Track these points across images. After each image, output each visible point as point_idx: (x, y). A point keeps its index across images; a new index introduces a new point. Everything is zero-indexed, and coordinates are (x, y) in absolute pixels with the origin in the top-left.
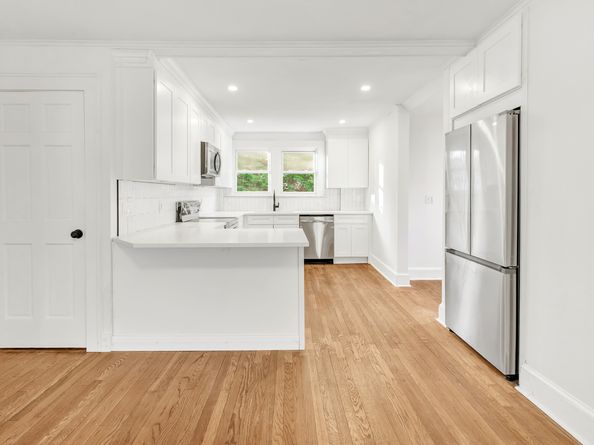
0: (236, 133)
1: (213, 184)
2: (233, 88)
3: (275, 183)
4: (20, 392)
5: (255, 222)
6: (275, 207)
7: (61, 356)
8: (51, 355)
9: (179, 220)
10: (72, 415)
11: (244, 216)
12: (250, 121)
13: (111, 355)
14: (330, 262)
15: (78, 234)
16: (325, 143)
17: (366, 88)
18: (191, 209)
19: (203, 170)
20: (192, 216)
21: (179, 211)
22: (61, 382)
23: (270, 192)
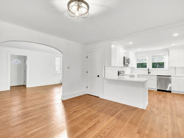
0: (136, 52)
1: (128, 66)
2: (131, 43)
3: (149, 66)
4: (90, 100)
5: (141, 77)
6: (149, 73)
7: (96, 97)
8: (94, 97)
9: (119, 75)
10: (96, 105)
11: (138, 75)
12: (139, 49)
13: (103, 99)
14: (170, 92)
15: (98, 76)
16: (169, 52)
17: (176, 35)
18: (122, 72)
19: (124, 63)
20: (122, 74)
21: (119, 73)
22: (95, 101)
23: (147, 68)
